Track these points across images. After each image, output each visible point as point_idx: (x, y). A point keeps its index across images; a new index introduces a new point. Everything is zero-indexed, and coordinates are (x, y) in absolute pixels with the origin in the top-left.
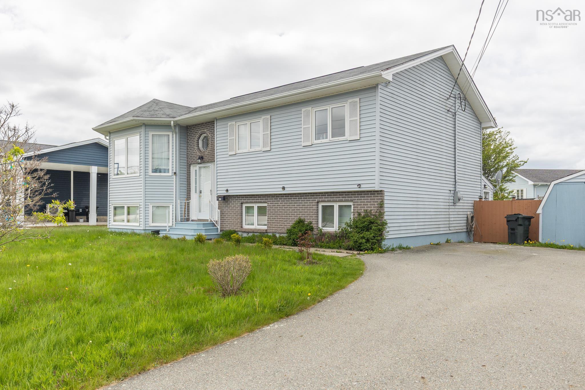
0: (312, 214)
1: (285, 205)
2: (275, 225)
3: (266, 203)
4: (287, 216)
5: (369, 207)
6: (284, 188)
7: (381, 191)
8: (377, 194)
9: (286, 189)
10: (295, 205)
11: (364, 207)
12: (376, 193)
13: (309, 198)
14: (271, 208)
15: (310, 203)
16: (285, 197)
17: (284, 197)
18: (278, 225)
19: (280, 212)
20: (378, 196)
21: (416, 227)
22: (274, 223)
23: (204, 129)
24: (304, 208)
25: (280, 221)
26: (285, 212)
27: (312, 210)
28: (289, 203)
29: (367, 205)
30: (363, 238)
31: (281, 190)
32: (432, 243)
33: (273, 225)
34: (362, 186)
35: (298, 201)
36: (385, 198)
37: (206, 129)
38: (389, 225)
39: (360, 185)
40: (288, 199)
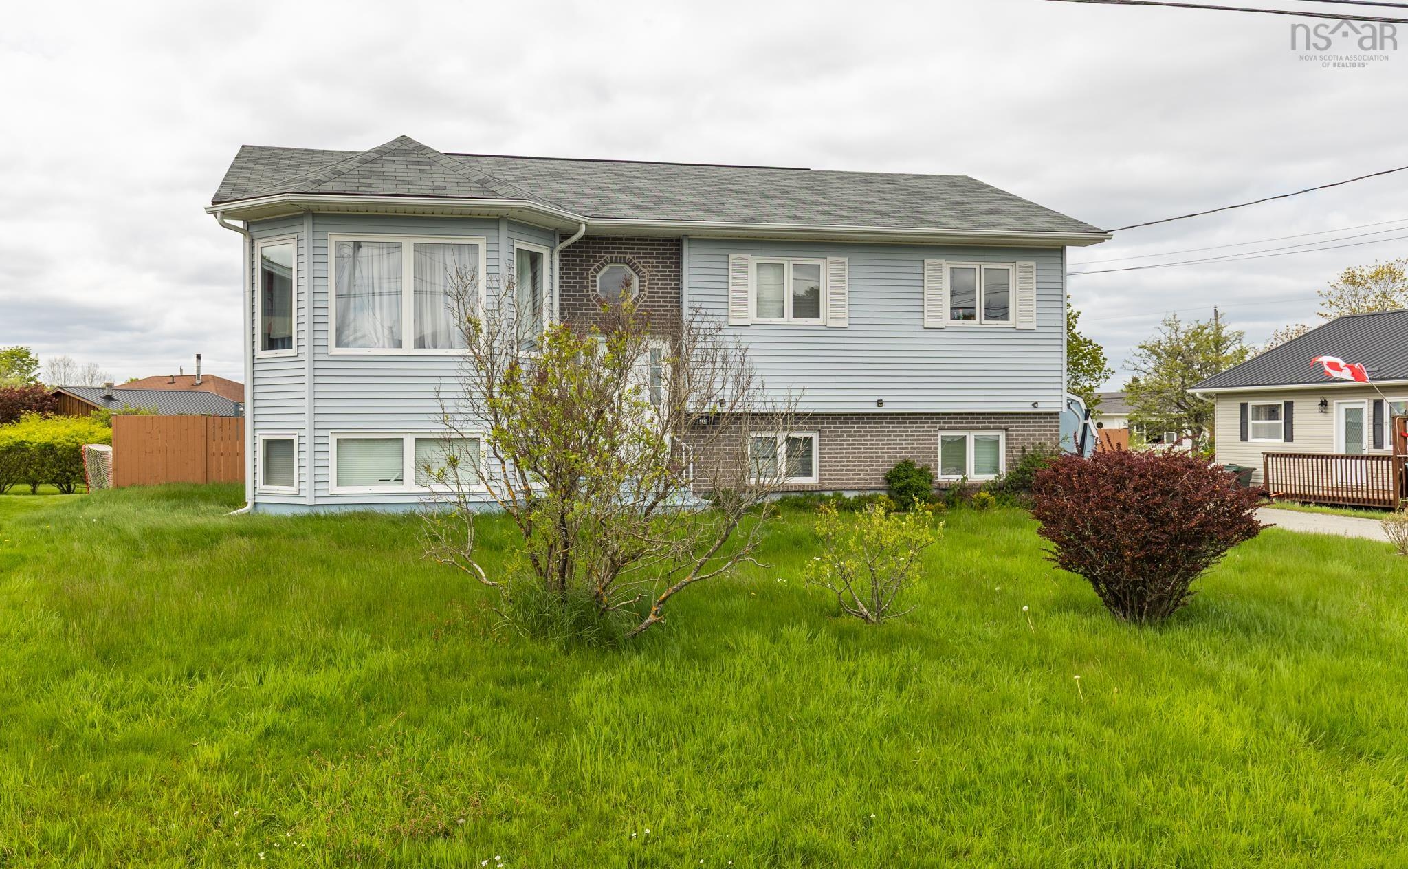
0: (929, 452)
1: (867, 436)
2: (842, 475)
3: (814, 430)
4: (872, 457)
5: (1037, 439)
6: (880, 403)
8: (1051, 418)
9: (885, 405)
10: (890, 436)
11: (1029, 439)
13: (921, 423)
14: (832, 440)
15: (923, 431)
16: (867, 419)
17: (863, 419)
18: (849, 475)
19: (855, 449)
20: (1052, 422)
22: (838, 470)
24: (911, 440)
26: (868, 449)
27: (929, 444)
28: (876, 432)
29: (1035, 435)
31: (875, 405)
33: (837, 475)
35: (897, 427)
39: (1035, 402)
40: (875, 423)
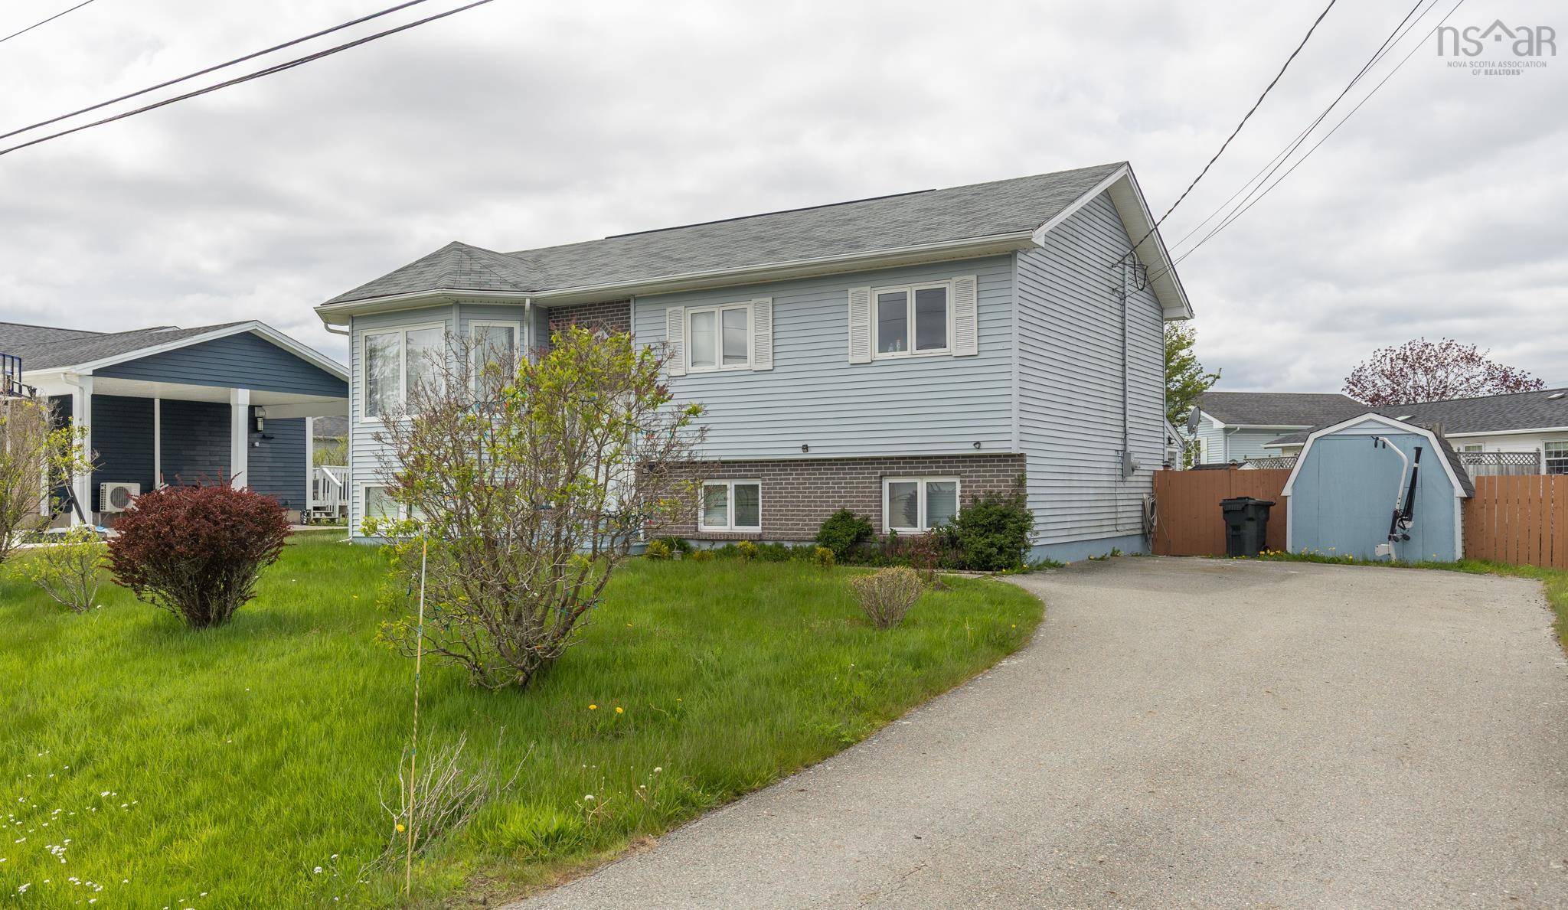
0: (869, 501)
1: (805, 483)
2: (781, 524)
3: (760, 478)
4: (810, 506)
5: (995, 486)
6: (805, 448)
7: (1022, 455)
8: (1012, 461)
9: (811, 451)
10: (828, 483)
11: (986, 486)
12: (1010, 459)
13: (861, 469)
14: (772, 488)
15: (863, 478)
16: (806, 465)
17: (802, 465)
18: (788, 525)
19: (794, 497)
20: (1014, 466)
21: (1068, 525)
22: (778, 520)
23: (598, 317)
24: (851, 488)
25: (793, 515)
26: (806, 497)
27: (869, 492)
28: (815, 479)
29: (992, 481)
30: (992, 545)
31: (800, 451)
32: (1092, 557)
33: (776, 524)
34: (983, 445)
35: (835, 474)
36: (1028, 468)
37: (602, 317)
38: (1037, 520)
39: (978, 443)
40: (813, 470)
